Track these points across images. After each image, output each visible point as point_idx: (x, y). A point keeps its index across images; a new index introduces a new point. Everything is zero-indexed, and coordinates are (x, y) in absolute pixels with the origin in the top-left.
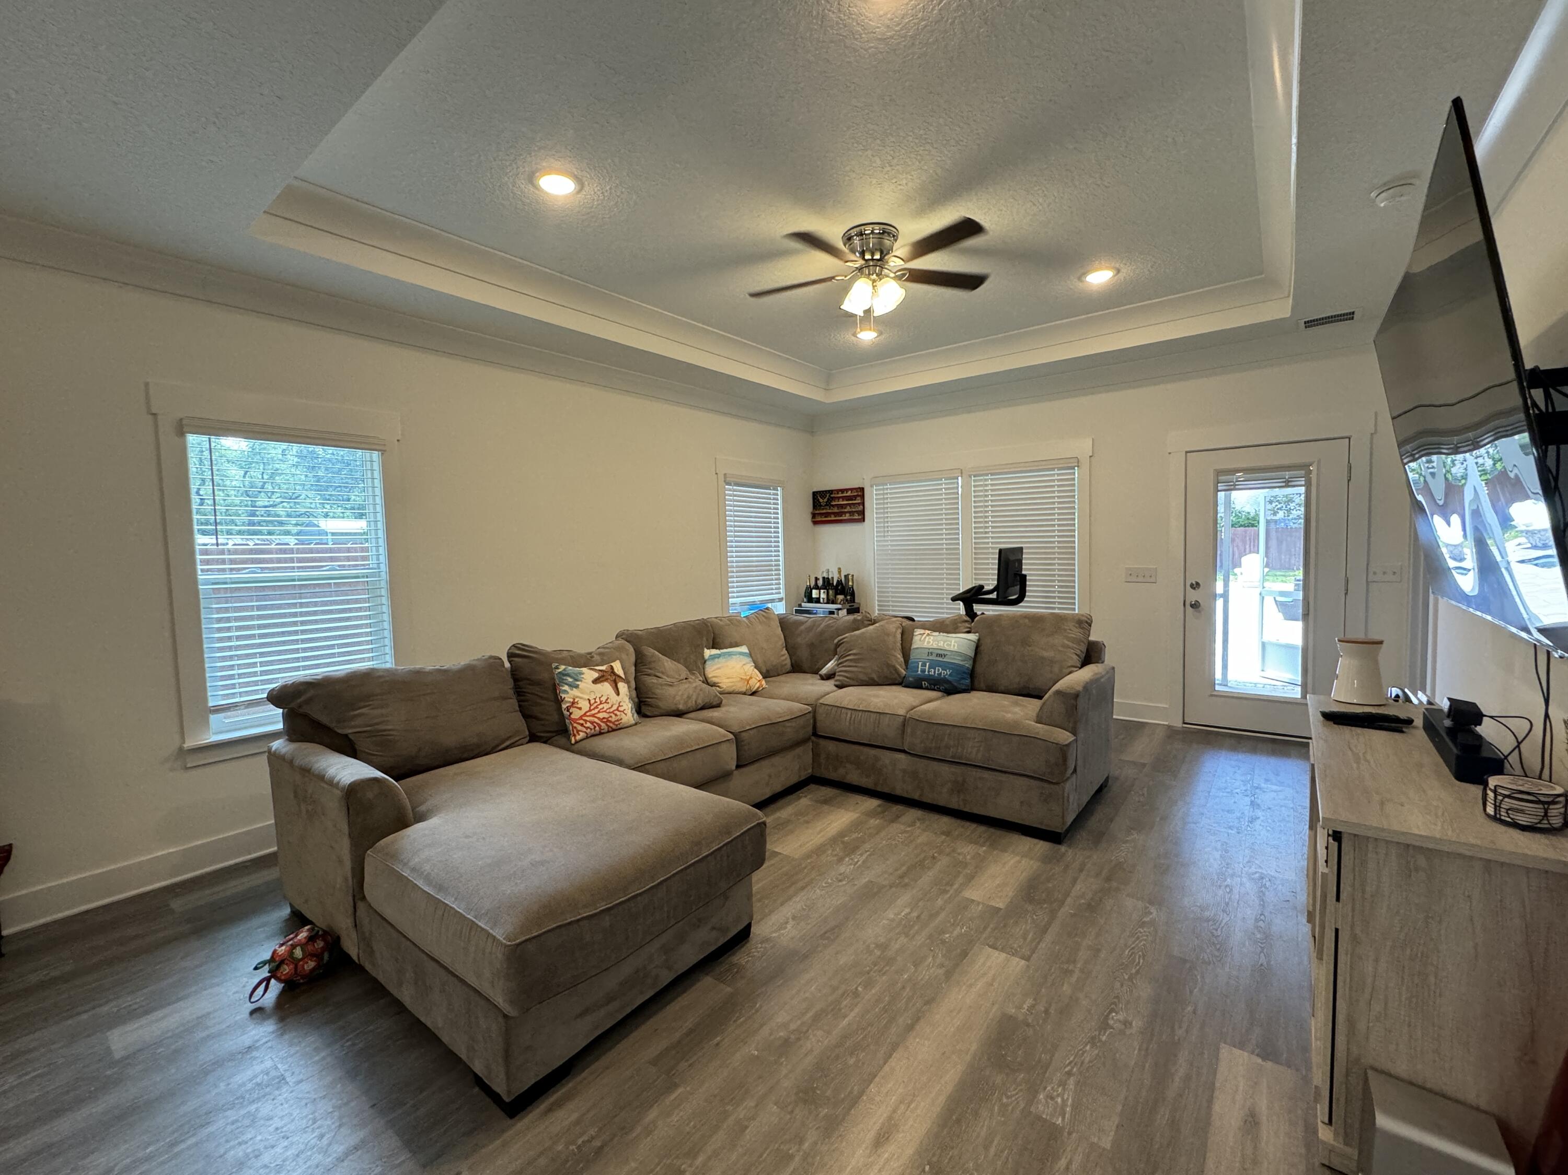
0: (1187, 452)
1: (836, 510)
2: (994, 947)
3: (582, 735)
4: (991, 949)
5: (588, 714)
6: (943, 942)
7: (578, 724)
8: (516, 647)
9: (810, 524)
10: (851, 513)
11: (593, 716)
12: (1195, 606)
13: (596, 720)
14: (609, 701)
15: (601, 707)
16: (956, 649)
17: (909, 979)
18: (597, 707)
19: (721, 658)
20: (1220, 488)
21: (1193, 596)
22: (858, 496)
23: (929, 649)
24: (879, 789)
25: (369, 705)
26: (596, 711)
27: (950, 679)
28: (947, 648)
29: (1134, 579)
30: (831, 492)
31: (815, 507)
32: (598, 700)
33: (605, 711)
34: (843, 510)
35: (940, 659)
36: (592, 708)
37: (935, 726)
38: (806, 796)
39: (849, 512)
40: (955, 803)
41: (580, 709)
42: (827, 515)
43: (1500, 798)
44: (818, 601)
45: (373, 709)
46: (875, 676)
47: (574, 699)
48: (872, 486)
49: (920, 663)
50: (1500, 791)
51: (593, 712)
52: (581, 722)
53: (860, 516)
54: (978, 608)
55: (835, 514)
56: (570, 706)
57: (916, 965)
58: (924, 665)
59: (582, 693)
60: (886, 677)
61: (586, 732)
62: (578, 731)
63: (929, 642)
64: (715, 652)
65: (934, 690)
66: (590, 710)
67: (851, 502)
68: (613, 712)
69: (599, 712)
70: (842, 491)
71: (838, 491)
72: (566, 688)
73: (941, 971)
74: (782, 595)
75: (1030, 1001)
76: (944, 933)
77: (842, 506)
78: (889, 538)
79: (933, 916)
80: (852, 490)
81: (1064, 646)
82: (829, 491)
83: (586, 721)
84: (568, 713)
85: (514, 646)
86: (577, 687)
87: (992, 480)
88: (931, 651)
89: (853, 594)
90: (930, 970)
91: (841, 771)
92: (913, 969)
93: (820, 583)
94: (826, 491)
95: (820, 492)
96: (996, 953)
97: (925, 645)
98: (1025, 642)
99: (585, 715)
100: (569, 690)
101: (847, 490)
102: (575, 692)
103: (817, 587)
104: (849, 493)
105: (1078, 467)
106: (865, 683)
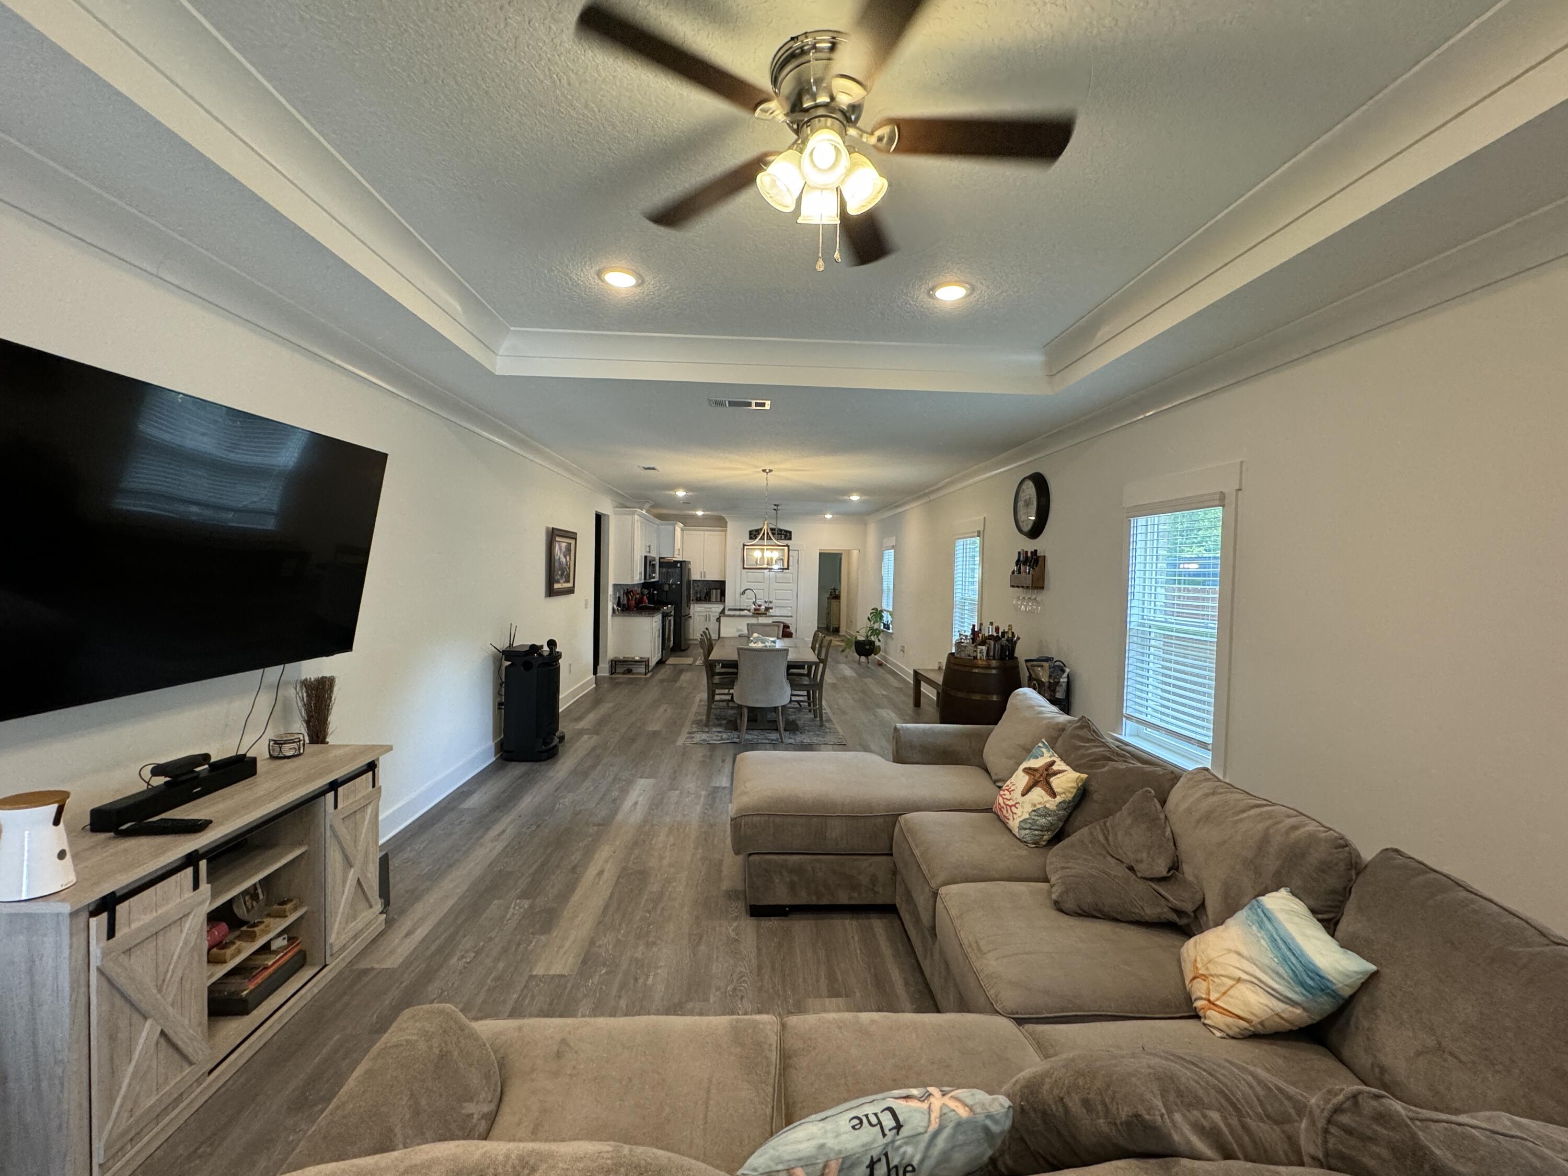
2: (561, 976)
4: (563, 973)
6: (604, 965)
17: (619, 931)
57: (618, 941)
73: (598, 943)
75: (530, 948)
76: (607, 973)
79: (623, 986)
90: (607, 941)
92: (620, 937)
96: (558, 972)
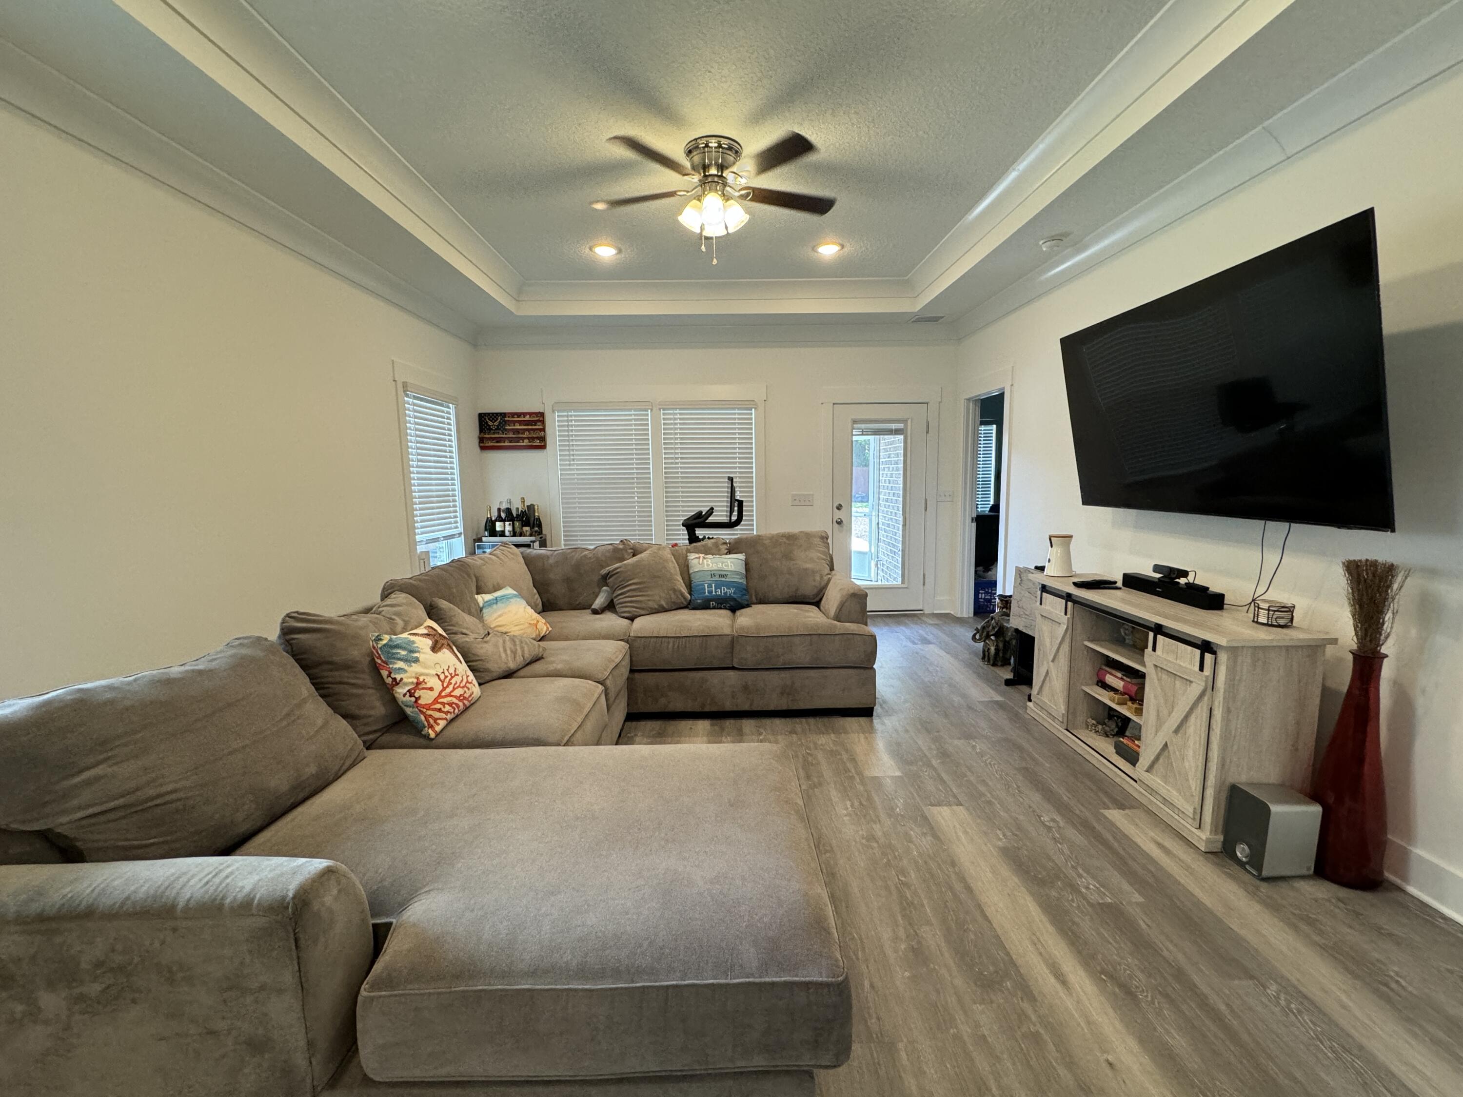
0: (834, 404)
1: (511, 435)
2: (934, 805)
3: (442, 723)
4: (934, 808)
5: (443, 694)
6: (902, 816)
7: (435, 710)
8: (291, 617)
9: (478, 449)
10: (531, 439)
11: (450, 695)
12: (840, 523)
13: (454, 700)
14: (457, 672)
15: (453, 681)
16: (733, 569)
17: (921, 855)
18: (450, 683)
19: (499, 604)
20: (854, 433)
21: (839, 515)
22: (539, 421)
23: (711, 571)
24: (707, 709)
25: (108, 758)
26: (451, 688)
27: (735, 596)
28: (726, 568)
29: (796, 503)
30: (503, 415)
31: (481, 430)
32: (447, 674)
33: (459, 687)
34: (521, 436)
35: (723, 579)
36: (445, 685)
37: (765, 639)
38: (636, 735)
39: (528, 438)
40: (784, 704)
41: (431, 689)
42: (499, 440)
43: (1271, 613)
44: (502, 534)
45: (116, 764)
46: (663, 603)
47: (418, 679)
48: (553, 411)
49: (706, 585)
50: (1271, 608)
51: (448, 690)
52: (438, 706)
53: (538, 442)
54: (700, 532)
55: (511, 440)
56: (415, 689)
57: (910, 841)
58: (710, 586)
59: (426, 668)
60: (674, 602)
61: (446, 719)
62: (435, 720)
63: (708, 565)
64: (487, 597)
65: (721, 608)
66: (444, 689)
67: (530, 427)
68: (465, 686)
69: (454, 689)
70: (519, 415)
71: (513, 415)
72: (400, 664)
73: (930, 838)
74: (461, 529)
75: (998, 831)
76: (894, 809)
77: (517, 431)
78: (575, 467)
80: (531, 414)
81: (819, 558)
82: (501, 414)
83: (443, 704)
84: (413, 699)
85: (288, 616)
86: (417, 660)
87: (680, 414)
88: (712, 573)
89: (540, 526)
90: (923, 841)
91: (663, 701)
92: (911, 845)
93: (503, 515)
94: (497, 414)
95: (489, 414)
96: (941, 809)
97: (706, 568)
98: (788, 556)
99: (440, 696)
100: (406, 667)
101: (525, 414)
102: (415, 668)
103: (499, 519)
104: (527, 418)
105: (755, 408)
106: (654, 611)
